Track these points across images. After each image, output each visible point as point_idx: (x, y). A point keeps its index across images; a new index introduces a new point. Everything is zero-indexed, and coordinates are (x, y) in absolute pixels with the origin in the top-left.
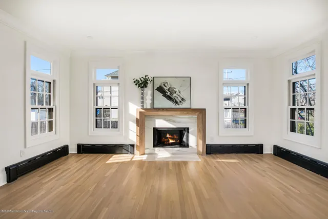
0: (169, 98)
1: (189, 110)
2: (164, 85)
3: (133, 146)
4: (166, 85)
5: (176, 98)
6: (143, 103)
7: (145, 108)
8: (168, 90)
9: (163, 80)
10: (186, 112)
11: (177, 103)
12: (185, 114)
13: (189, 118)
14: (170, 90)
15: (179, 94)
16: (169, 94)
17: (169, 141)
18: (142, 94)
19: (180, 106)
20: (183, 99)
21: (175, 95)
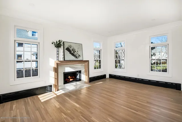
0: (73, 55)
1: (82, 61)
2: (70, 47)
3: (51, 86)
4: (71, 47)
5: (76, 55)
6: (58, 57)
7: (59, 60)
8: (72, 50)
9: (69, 44)
10: (80, 62)
11: (77, 57)
12: (80, 64)
13: (81, 65)
14: (73, 50)
15: (77, 52)
16: (72, 52)
17: (70, 80)
18: (58, 51)
19: (78, 59)
20: (79, 56)
21: (75, 53)
